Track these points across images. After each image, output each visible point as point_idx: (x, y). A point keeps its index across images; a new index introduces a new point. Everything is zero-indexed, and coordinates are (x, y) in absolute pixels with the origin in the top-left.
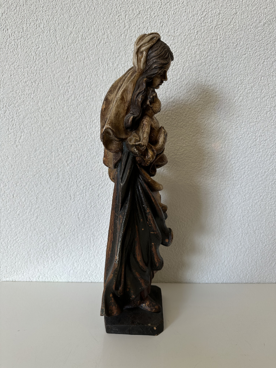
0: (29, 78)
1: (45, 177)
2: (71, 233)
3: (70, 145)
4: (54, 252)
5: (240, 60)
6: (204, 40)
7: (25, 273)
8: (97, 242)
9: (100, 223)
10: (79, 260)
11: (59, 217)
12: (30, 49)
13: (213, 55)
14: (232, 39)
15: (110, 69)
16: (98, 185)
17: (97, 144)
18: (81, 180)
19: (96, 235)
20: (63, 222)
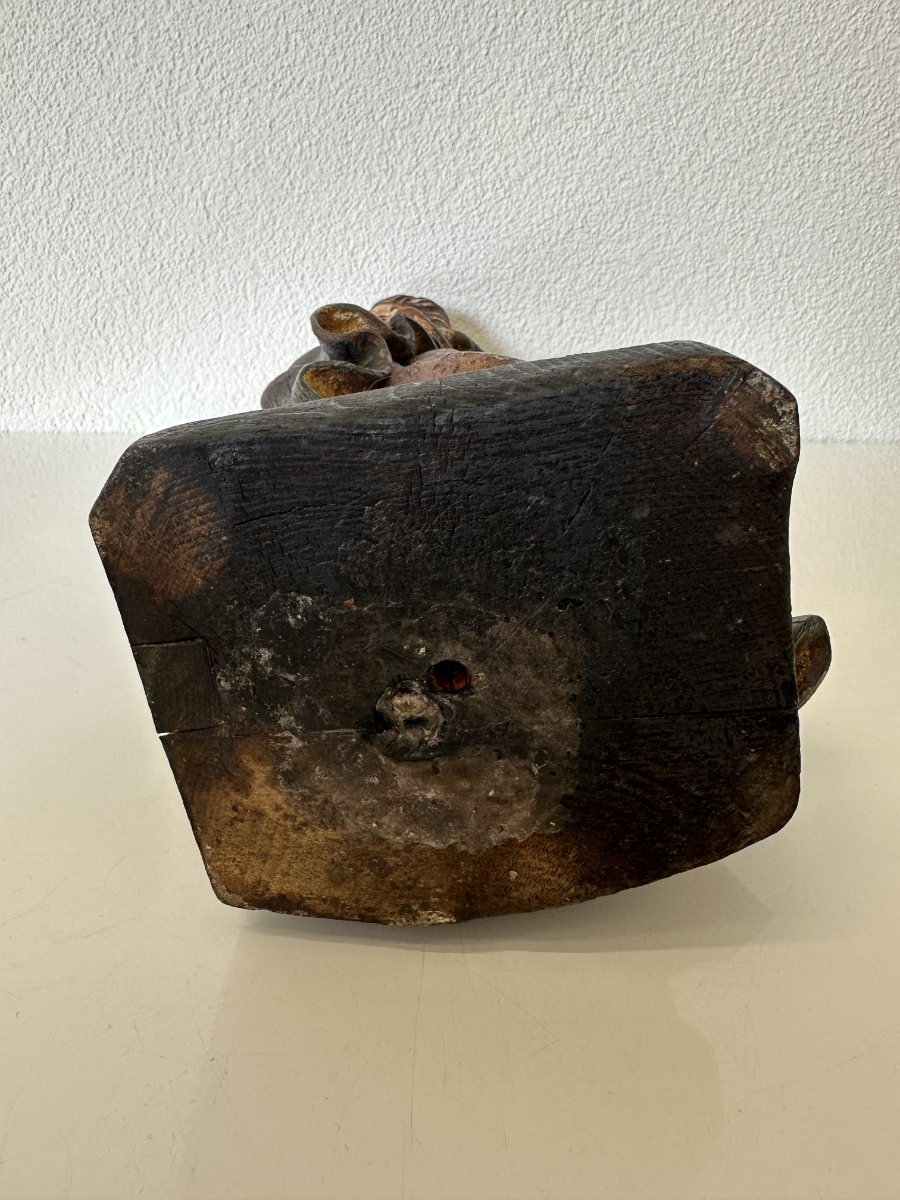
1: (92, 53)
2: (183, 264)
4: (130, 330)
8: (267, 298)
9: (278, 230)
11: (142, 205)
18: (212, 66)
19: (264, 272)
20: (157, 224)
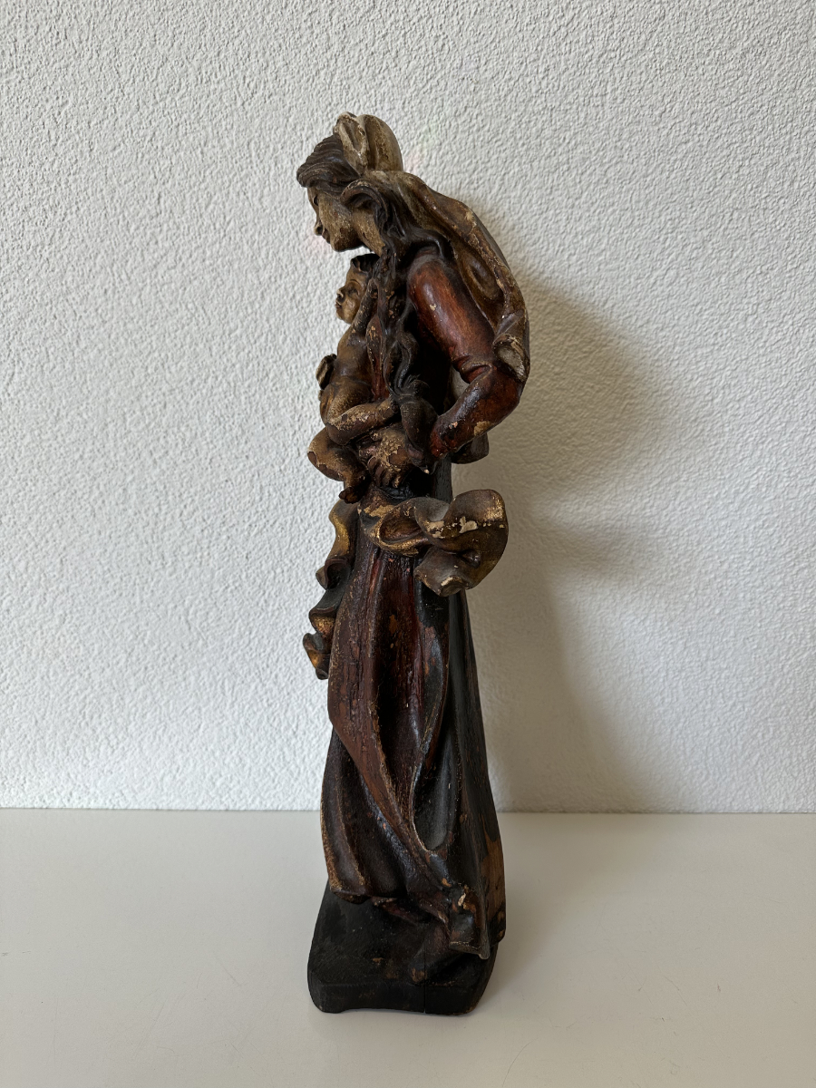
0: (34, 197)
1: (85, 500)
2: (166, 667)
3: (163, 403)
4: (115, 722)
5: (673, 158)
6: (566, 96)
7: (28, 783)
10: (191, 745)
11: (128, 620)
12: (37, 108)
13: (591, 142)
14: (648, 95)
15: (282, 176)
16: (246, 526)
17: (243, 403)
18: (194, 511)
19: (241, 672)
20: (142, 635)
